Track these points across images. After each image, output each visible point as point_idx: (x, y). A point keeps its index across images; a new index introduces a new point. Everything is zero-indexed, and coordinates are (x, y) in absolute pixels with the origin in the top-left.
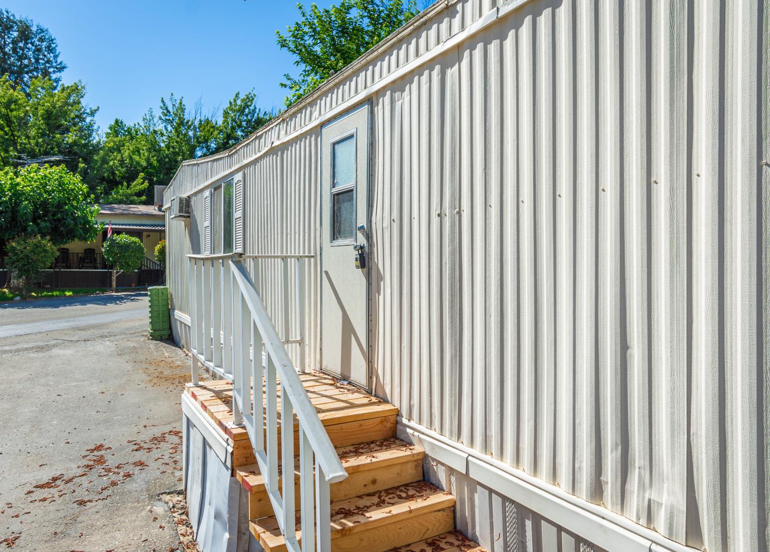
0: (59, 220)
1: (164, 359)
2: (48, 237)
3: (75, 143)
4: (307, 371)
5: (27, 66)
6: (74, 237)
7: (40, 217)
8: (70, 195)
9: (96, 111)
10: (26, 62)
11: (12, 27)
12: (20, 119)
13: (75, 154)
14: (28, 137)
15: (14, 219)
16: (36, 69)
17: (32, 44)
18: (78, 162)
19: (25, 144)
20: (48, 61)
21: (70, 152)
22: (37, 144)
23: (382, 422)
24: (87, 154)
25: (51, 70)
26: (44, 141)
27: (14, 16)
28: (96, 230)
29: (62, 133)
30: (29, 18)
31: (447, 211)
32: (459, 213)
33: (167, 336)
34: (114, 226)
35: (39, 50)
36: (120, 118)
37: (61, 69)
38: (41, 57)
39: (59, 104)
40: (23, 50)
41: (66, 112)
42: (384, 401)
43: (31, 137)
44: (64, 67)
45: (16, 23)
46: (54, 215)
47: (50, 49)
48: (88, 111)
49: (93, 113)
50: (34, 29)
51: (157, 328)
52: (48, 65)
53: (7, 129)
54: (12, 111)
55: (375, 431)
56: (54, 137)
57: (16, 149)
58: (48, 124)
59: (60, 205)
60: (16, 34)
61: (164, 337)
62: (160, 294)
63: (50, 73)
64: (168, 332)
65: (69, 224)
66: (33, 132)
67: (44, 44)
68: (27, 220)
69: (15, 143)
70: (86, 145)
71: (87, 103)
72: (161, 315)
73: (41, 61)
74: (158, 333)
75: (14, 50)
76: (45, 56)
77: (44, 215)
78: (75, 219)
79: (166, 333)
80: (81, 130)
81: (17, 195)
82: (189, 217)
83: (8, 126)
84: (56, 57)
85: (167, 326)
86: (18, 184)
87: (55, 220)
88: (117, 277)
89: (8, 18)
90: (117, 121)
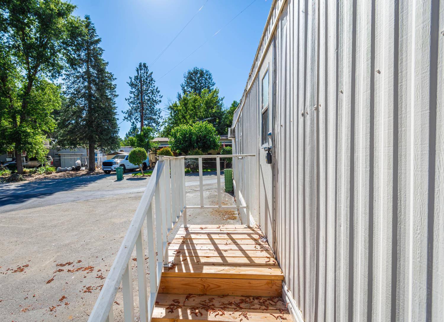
0: (205, 142)
1: (224, 202)
2: (200, 149)
3: (216, 112)
4: (251, 226)
5: (203, 86)
6: (211, 149)
7: (199, 142)
8: (209, 132)
9: (223, 98)
10: (202, 85)
11: (198, 73)
12: (198, 105)
13: (216, 116)
14: (200, 112)
15: (190, 143)
16: (205, 87)
17: (204, 77)
18: (216, 119)
19: (200, 115)
20: (209, 83)
21: (214, 116)
22: (203, 114)
23: (268, 283)
24: (220, 116)
25: (210, 86)
26: (205, 113)
27: (198, 68)
28: (218, 145)
29: (212, 109)
30: (203, 68)
31: (308, 110)
32: (317, 109)
33: (231, 191)
34: (226, 144)
35: (206, 79)
36: (235, 100)
37: (213, 85)
38: (207, 82)
39: (210, 98)
40: (201, 80)
41: (212, 101)
42: (277, 265)
43: (201, 112)
44: (215, 84)
45: (199, 71)
46: (203, 141)
47: (210, 78)
48: (220, 99)
49: (222, 99)
50: (204, 72)
51: (227, 187)
52: (209, 84)
53: (194, 110)
54: (195, 103)
55: (261, 290)
56: (209, 111)
57: (197, 117)
58: (207, 106)
59: (205, 136)
60: (199, 75)
61: (230, 191)
62: (228, 172)
63: (210, 87)
64: (232, 189)
65: (208, 143)
66: (202, 110)
67: (208, 77)
68: (194, 143)
69: (197, 115)
70: (219, 113)
71: (220, 96)
72: (229, 181)
73: (207, 83)
74: (228, 189)
75: (199, 81)
76: (208, 81)
77: (200, 141)
78: (210, 141)
79: (231, 189)
80: (218, 107)
81: (191, 134)
82: (235, 137)
83: (195, 109)
84: (212, 80)
85: (231, 187)
86: (191, 130)
87: (204, 142)
88: (226, 164)
89: (196, 70)
90: (234, 102)
